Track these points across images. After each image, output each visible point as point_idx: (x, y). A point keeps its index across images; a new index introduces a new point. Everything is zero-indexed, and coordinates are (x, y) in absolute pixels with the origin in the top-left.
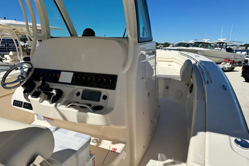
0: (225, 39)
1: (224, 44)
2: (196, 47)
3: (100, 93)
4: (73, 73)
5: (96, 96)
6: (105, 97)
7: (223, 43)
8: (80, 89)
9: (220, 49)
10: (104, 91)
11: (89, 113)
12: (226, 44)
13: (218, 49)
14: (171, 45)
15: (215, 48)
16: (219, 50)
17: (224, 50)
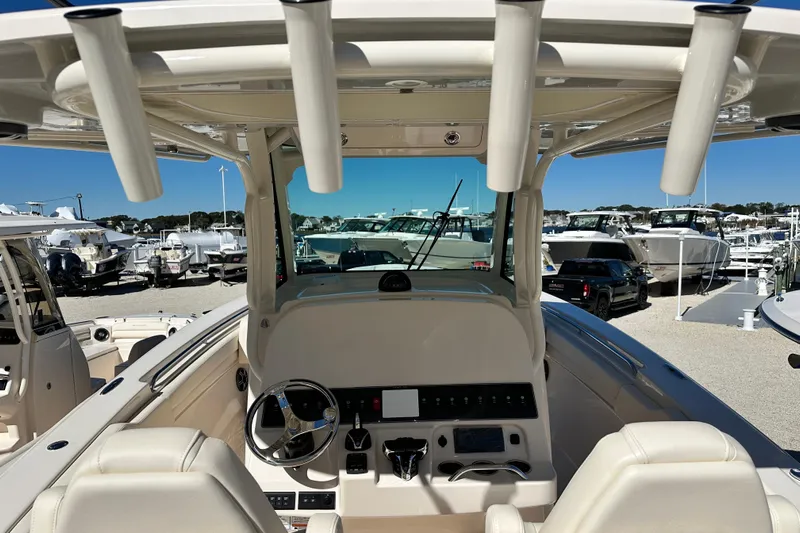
0: (467, 208)
1: (467, 223)
2: (399, 231)
3: (499, 431)
4: (417, 391)
5: (492, 441)
6: (515, 439)
7: (463, 218)
8: (445, 427)
9: (458, 234)
10: (508, 426)
11: (520, 484)
12: (470, 220)
13: (455, 234)
14: (308, 220)
15: (447, 234)
16: (456, 237)
17: (467, 237)
